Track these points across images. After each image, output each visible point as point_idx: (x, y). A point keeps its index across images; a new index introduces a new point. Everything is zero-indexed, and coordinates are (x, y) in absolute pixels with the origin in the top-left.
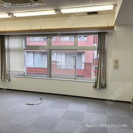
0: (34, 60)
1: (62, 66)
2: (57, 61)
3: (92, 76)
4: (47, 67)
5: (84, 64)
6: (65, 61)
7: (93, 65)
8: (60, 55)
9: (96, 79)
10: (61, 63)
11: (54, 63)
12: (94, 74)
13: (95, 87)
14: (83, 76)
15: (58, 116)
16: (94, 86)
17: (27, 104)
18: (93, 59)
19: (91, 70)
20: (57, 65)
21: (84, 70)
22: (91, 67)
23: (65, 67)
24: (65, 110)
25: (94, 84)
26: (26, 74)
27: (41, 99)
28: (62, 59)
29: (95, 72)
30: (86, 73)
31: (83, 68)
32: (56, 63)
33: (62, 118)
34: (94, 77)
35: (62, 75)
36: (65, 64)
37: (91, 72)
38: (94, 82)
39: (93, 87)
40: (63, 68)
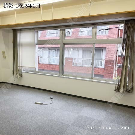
0: (49, 56)
1: (78, 63)
2: (73, 58)
3: (114, 76)
4: (59, 64)
5: (104, 61)
6: (82, 58)
7: (116, 63)
8: (77, 51)
9: (120, 80)
10: (78, 60)
11: (69, 60)
12: (117, 74)
13: (118, 90)
14: (102, 76)
15: (68, 122)
16: (116, 88)
17: (36, 103)
18: (116, 57)
19: (113, 69)
20: (73, 62)
21: (104, 68)
22: (114, 65)
23: (82, 65)
24: (77, 115)
25: (117, 86)
26: (37, 70)
27: (51, 98)
28: (78, 56)
29: (117, 71)
30: (106, 72)
31: (103, 66)
32: (72, 60)
33: (72, 124)
34: (116, 78)
35: (78, 73)
36: (82, 60)
37: (113, 72)
38: (116, 84)
39: (115, 90)
40: (80, 65)
